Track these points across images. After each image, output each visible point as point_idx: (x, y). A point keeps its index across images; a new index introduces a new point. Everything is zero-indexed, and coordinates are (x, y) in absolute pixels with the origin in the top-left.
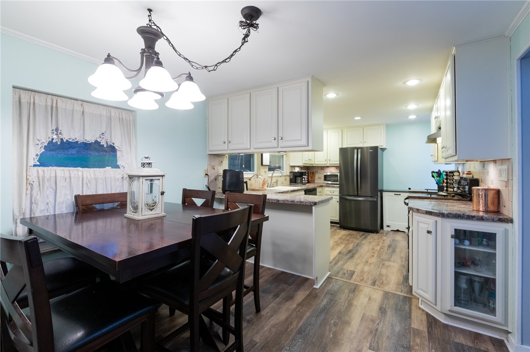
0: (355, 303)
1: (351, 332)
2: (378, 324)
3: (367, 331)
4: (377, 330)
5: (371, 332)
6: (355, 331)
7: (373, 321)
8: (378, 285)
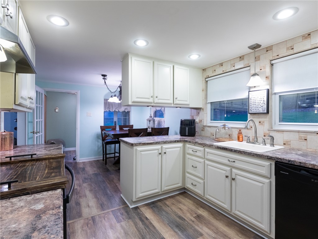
0: (95, 200)
1: (86, 189)
2: (77, 197)
3: (81, 192)
4: (77, 195)
5: (79, 193)
6: (85, 190)
7: (80, 197)
8: (90, 220)
